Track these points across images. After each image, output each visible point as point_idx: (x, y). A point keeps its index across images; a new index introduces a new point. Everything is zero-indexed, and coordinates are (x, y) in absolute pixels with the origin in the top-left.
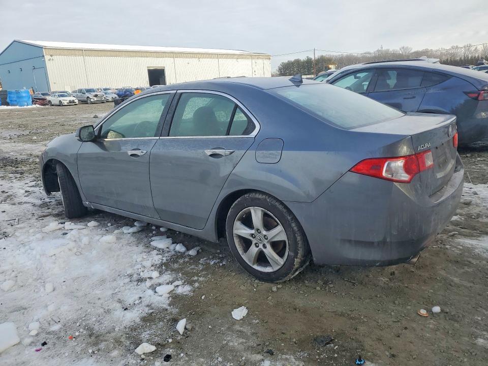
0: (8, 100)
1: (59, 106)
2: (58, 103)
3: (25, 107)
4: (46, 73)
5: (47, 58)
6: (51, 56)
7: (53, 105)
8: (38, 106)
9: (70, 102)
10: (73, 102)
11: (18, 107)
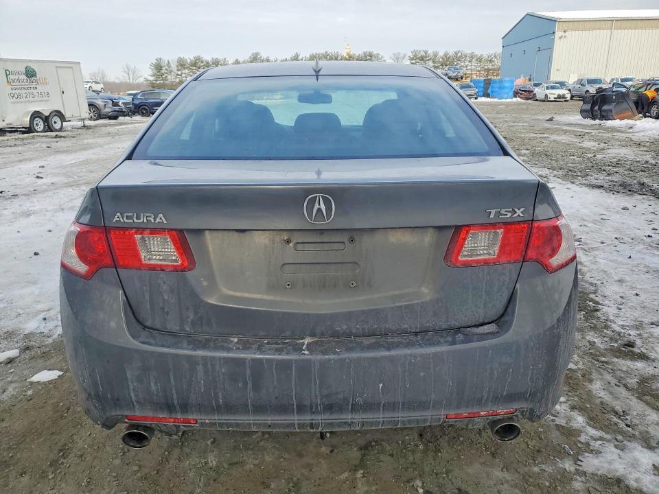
0: (489, 91)
1: (544, 101)
2: (543, 97)
3: (504, 100)
4: (551, 56)
5: (558, 34)
6: (565, 32)
7: (537, 100)
8: (519, 99)
9: (559, 97)
10: (563, 97)
11: (496, 100)
